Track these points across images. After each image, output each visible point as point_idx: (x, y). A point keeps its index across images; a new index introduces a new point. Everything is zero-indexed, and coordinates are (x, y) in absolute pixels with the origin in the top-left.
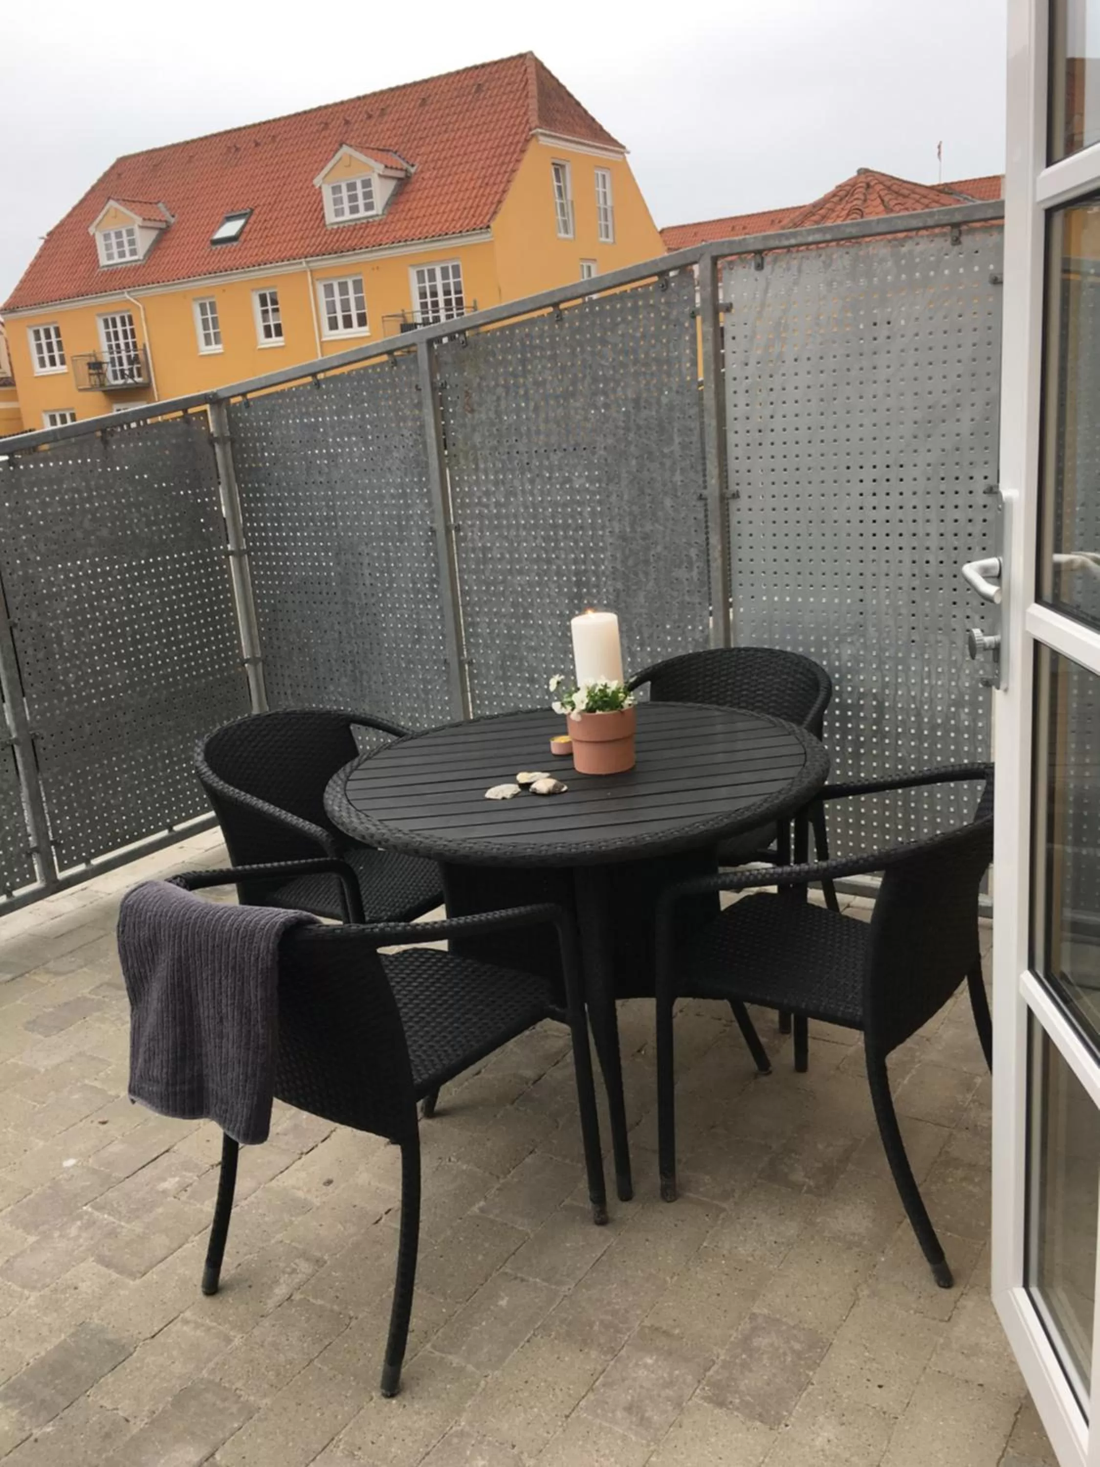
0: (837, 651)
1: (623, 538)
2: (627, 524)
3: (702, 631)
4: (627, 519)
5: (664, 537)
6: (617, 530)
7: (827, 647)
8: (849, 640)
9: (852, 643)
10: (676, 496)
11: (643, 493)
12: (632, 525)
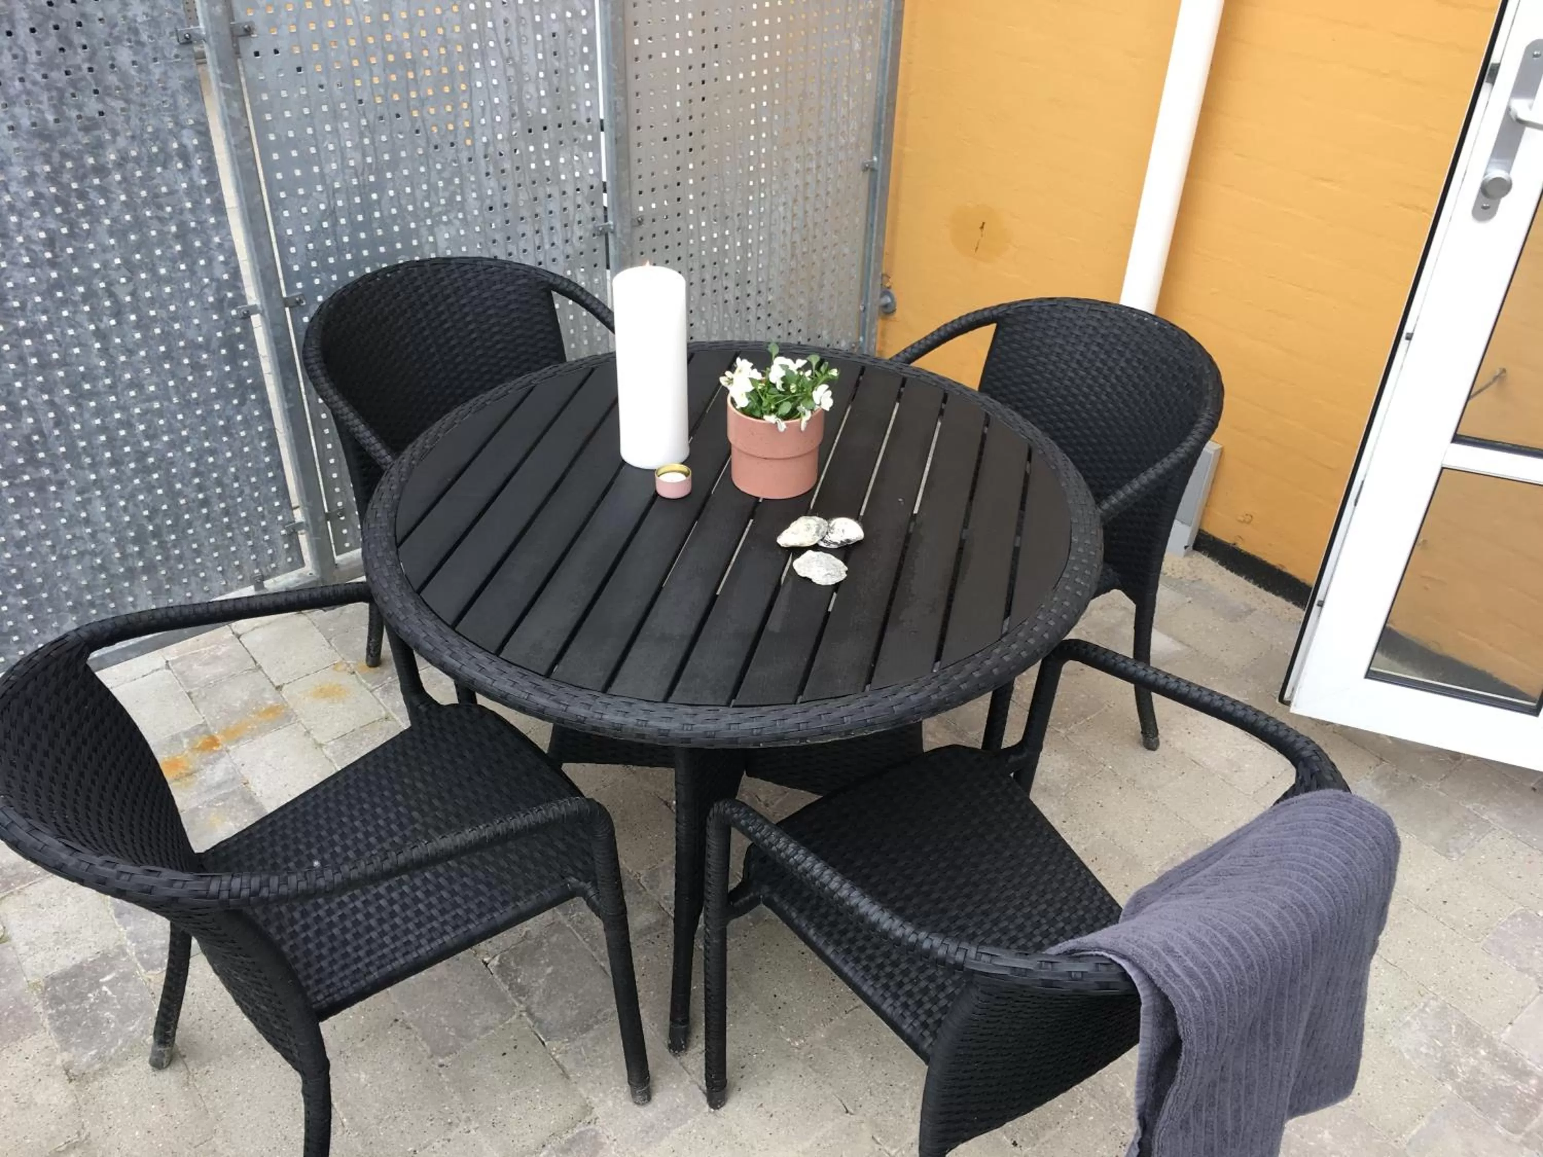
0: (431, 239)
1: (40, 132)
2: (45, 106)
3: (225, 263)
4: (44, 97)
5: (128, 120)
6: (26, 122)
7: (418, 238)
8: (445, 218)
9: (449, 222)
10: (140, 43)
11: (71, 44)
12: (58, 106)
